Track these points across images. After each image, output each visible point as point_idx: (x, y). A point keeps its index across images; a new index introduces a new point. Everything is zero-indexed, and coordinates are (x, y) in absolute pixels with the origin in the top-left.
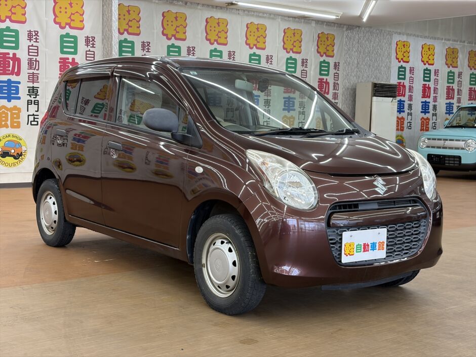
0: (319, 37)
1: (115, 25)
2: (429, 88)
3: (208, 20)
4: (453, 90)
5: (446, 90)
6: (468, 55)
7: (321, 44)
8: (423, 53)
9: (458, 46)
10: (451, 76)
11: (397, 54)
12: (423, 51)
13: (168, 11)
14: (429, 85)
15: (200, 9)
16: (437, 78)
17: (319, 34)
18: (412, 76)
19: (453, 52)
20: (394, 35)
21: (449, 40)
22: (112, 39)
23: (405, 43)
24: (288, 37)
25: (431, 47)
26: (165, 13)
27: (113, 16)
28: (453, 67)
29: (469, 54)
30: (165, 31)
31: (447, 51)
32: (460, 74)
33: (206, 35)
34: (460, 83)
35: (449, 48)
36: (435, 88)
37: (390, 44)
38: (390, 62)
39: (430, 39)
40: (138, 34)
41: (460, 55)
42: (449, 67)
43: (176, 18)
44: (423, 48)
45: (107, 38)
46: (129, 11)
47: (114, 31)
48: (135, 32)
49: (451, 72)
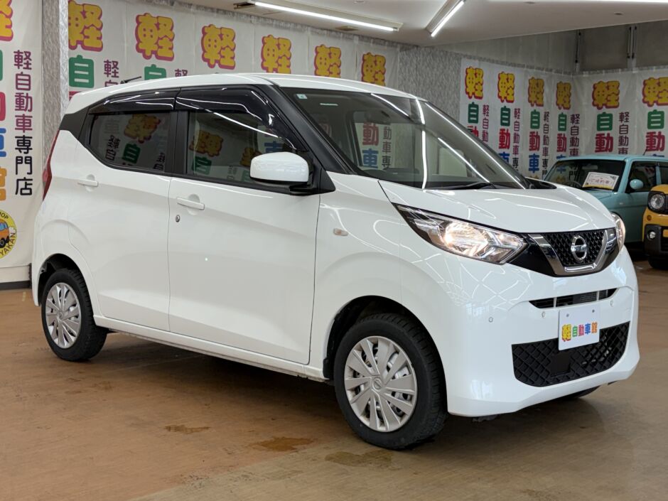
0: (364, 60)
1: (64, 33)
2: (508, 135)
3: (206, 30)
4: (538, 137)
5: (529, 138)
6: (556, 89)
7: (367, 70)
8: (500, 85)
9: (543, 76)
10: (535, 117)
11: (467, 87)
12: (500, 82)
13: (145, 15)
14: (508, 130)
15: (194, 13)
16: (518, 120)
17: (364, 55)
18: (487, 118)
19: (537, 84)
20: (463, 60)
21: (532, 68)
22: (59, 55)
23: (477, 71)
24: (321, 59)
25: (510, 76)
26: (140, 18)
27: (60, 19)
28: (537, 105)
29: (558, 87)
30: (140, 44)
31: (530, 83)
32: (546, 115)
33: (202, 52)
34: (546, 128)
35: (533, 78)
36: (515, 134)
37: (459, 72)
38: (459, 98)
39: (509, 65)
40: (100, 49)
41: (546, 90)
42: (532, 105)
43: (158, 25)
44: (499, 78)
45: (50, 53)
46: (84, 13)
47: (63, 42)
48: (95, 46)
49: (535, 112)
